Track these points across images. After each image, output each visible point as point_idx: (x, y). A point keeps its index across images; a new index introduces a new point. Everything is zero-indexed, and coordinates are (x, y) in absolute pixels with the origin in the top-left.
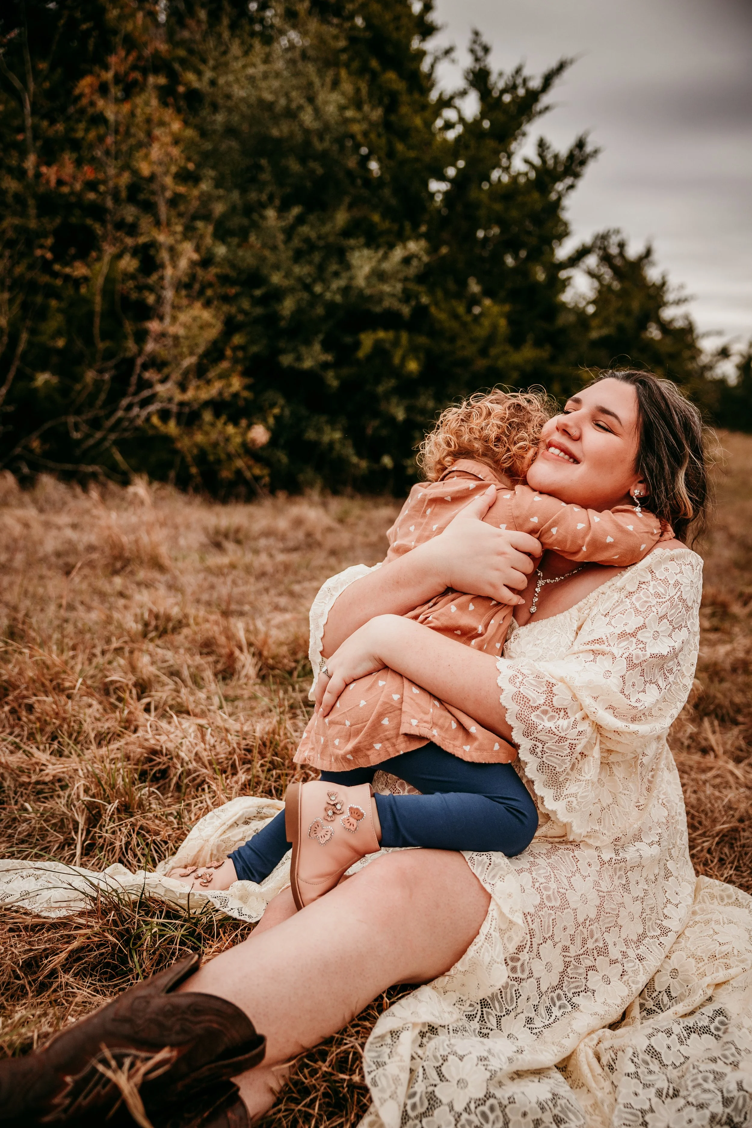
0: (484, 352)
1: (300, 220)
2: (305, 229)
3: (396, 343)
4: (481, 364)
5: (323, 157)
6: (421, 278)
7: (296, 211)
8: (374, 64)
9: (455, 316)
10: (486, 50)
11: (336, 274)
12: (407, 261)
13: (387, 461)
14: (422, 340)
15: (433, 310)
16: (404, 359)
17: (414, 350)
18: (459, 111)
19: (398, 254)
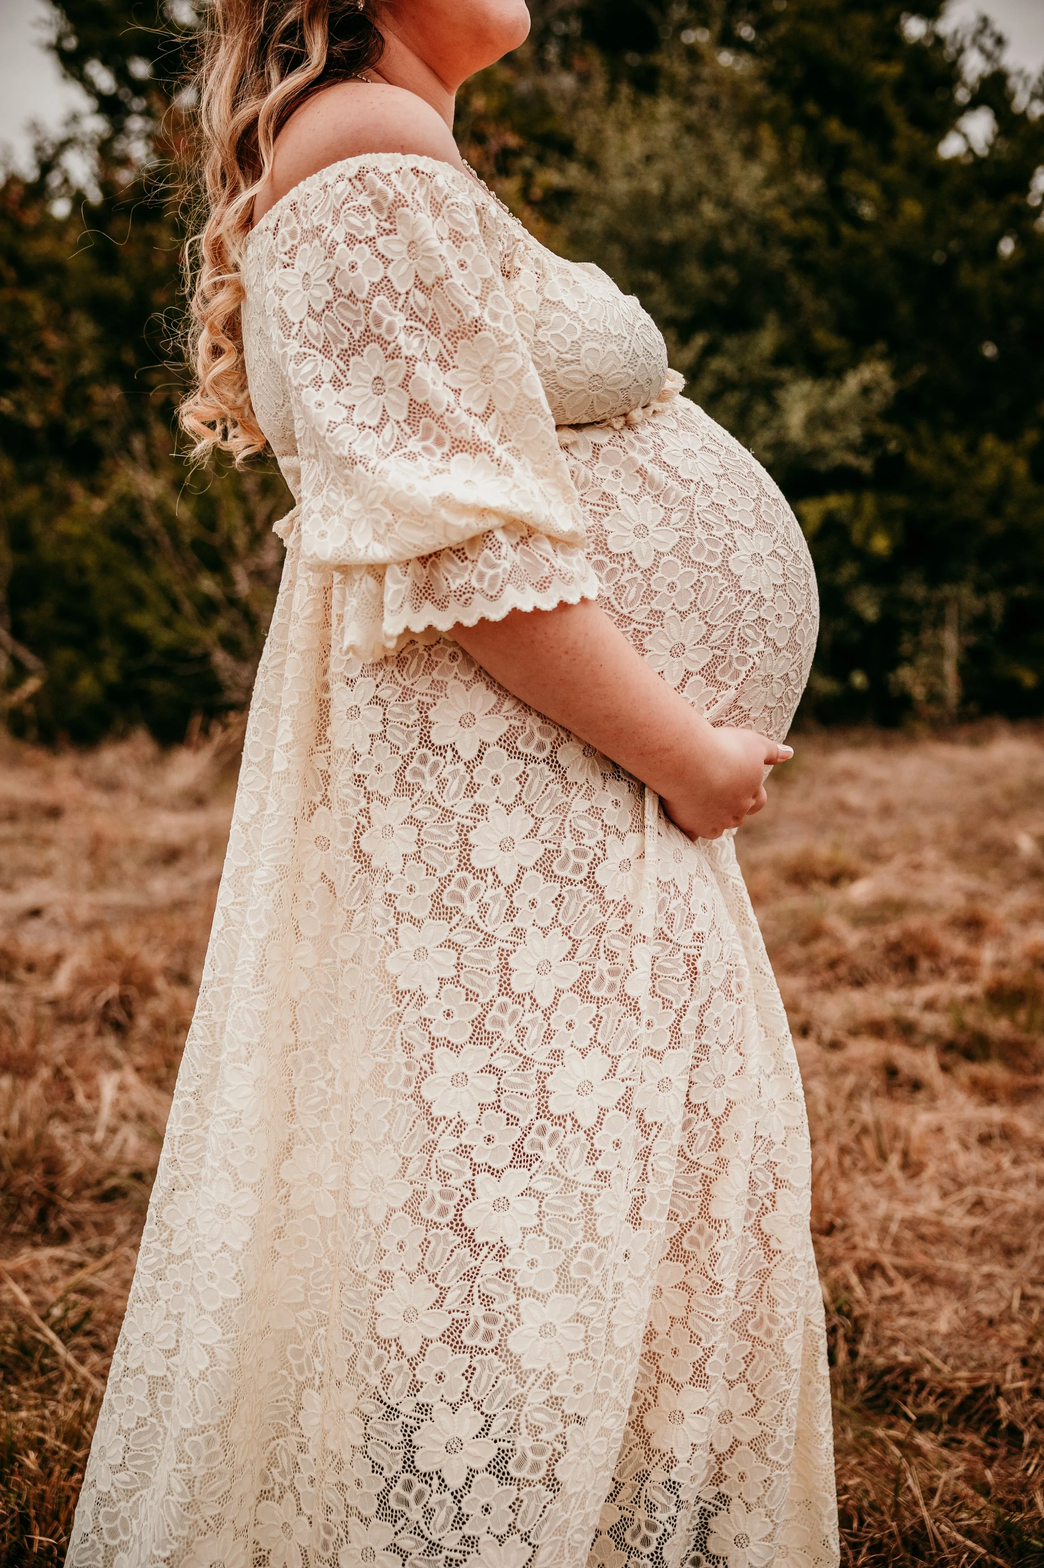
0: (995, 508)
1: (710, 350)
2: (717, 364)
3: (856, 511)
4: (995, 526)
5: (738, 259)
6: (889, 415)
7: (700, 341)
8: (812, 108)
9: (950, 460)
10: (1000, 41)
11: (765, 423)
12: (866, 390)
13: (859, 679)
14: (899, 502)
15: (912, 457)
16: (868, 535)
17: (885, 518)
18: (965, 136)
19: (852, 383)
